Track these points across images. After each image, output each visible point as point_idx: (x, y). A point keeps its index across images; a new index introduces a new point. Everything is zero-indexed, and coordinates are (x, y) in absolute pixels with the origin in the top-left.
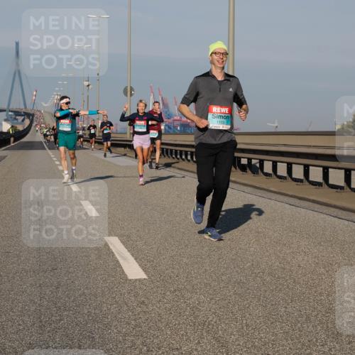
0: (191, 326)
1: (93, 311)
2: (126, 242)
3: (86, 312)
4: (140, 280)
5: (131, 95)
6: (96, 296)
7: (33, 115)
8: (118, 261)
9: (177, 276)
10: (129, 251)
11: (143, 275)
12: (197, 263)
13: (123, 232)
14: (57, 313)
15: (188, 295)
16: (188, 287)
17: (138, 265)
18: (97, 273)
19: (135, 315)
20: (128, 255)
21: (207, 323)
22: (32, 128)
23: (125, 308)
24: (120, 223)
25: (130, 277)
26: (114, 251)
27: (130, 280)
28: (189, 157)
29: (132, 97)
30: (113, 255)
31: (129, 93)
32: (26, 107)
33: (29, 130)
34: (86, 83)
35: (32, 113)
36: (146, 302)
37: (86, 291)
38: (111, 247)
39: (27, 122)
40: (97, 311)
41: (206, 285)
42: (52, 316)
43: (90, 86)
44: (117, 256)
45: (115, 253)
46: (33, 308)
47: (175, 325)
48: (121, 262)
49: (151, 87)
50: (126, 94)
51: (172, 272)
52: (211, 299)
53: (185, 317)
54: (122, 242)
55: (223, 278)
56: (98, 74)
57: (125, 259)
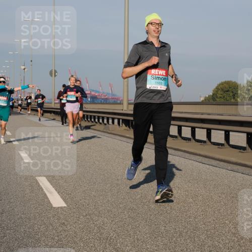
0: (97, 240)
2: (51, 180)
3: (23, 231)
4: (61, 208)
5: (55, 76)
6: (29, 219)
8: (45, 195)
9: (88, 205)
10: (53, 187)
11: (63, 204)
12: (102, 196)
15: (95, 218)
16: (96, 212)
17: (59, 197)
18: (31, 203)
19: (58, 233)
20: (53, 190)
21: (109, 238)
23: (51, 228)
25: (54, 206)
26: (43, 187)
27: (55, 208)
28: (97, 120)
29: (56, 77)
30: (42, 190)
31: (53, 74)
34: (23, 67)
36: (66, 223)
37: (22, 216)
38: (41, 184)
40: (31, 230)
41: (108, 211)
43: (26, 70)
44: (45, 190)
47: (86, 239)
48: (48, 195)
49: (69, 70)
50: (52, 76)
51: (85, 202)
52: (112, 221)
53: (94, 234)
54: (48, 181)
55: (121, 206)
56: (31, 61)
57: (51, 193)
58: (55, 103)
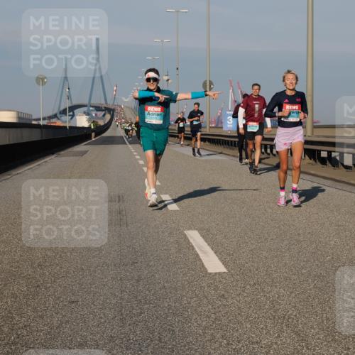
0: (271, 319)
1: (174, 305)
2: (206, 235)
3: (166, 305)
4: (219, 273)
5: (210, 89)
6: (176, 289)
7: (114, 110)
8: (198, 255)
9: (257, 270)
10: (209, 244)
11: (222, 269)
12: (276, 257)
13: (202, 226)
14: (137, 306)
15: (267, 288)
16: (267, 281)
17: (217, 258)
18: (177, 266)
19: (215, 308)
20: (208, 248)
21: (286, 317)
22: (113, 122)
23: (205, 301)
24: (200, 217)
25: (210, 271)
26: (194, 244)
27: (210, 274)
28: (269, 151)
30: (193, 249)
31: (208, 87)
32: (106, 103)
33: (110, 125)
34: (166, 78)
35: (112, 108)
36: (226, 296)
37: (166, 284)
38: (191, 241)
39: (108, 117)
40: (177, 305)
41: (286, 279)
42: (133, 309)
43: (170, 81)
44: (197, 249)
45: (195, 246)
46: (114, 302)
47: (255, 318)
48: (201, 255)
49: (230, 81)
50: (205, 88)
51: (252, 266)
52: (291, 293)
53: (265, 311)
54: (201, 236)
55: (304, 271)
56: (177, 69)
57: (205, 253)
58: (210, 127)
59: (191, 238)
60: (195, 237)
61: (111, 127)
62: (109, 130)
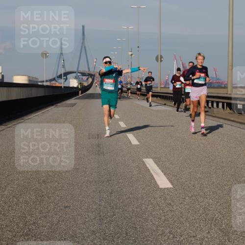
0: (203, 221)
1: (136, 210)
2: (158, 162)
3: (131, 210)
4: (167, 189)
5: (161, 61)
6: (137, 199)
7: (94, 75)
8: (152, 176)
9: (193, 186)
10: (160, 169)
11: (169, 185)
12: (207, 177)
13: (155, 155)
14: (111, 210)
15: (201, 199)
16: (200, 194)
17: (166, 178)
18: (138, 183)
19: (164, 213)
20: (159, 171)
21: (214, 219)
22: (94, 84)
23: (158, 208)
24: (154, 149)
25: (161, 187)
26: (149, 168)
27: (161, 189)
29: (162, 62)
30: (149, 171)
31: (159, 59)
32: (89, 70)
33: (91, 86)
34: (130, 53)
35: (93, 74)
36: (172, 203)
37: (130, 196)
38: (148, 166)
39: (90, 80)
40: (138, 210)
41: (213, 193)
42: (108, 212)
43: (133, 55)
44: (152, 172)
46: (95, 207)
47: (193, 219)
48: (155, 176)
49: (175, 55)
50: (157, 60)
51: (190, 183)
52: (217, 202)
53: (199, 214)
54: (155, 162)
55: (226, 188)
56: (138, 47)
57: (157, 174)
58: (161, 88)
59: (148, 163)
60: (150, 163)
61: (93, 87)
62: (91, 89)
